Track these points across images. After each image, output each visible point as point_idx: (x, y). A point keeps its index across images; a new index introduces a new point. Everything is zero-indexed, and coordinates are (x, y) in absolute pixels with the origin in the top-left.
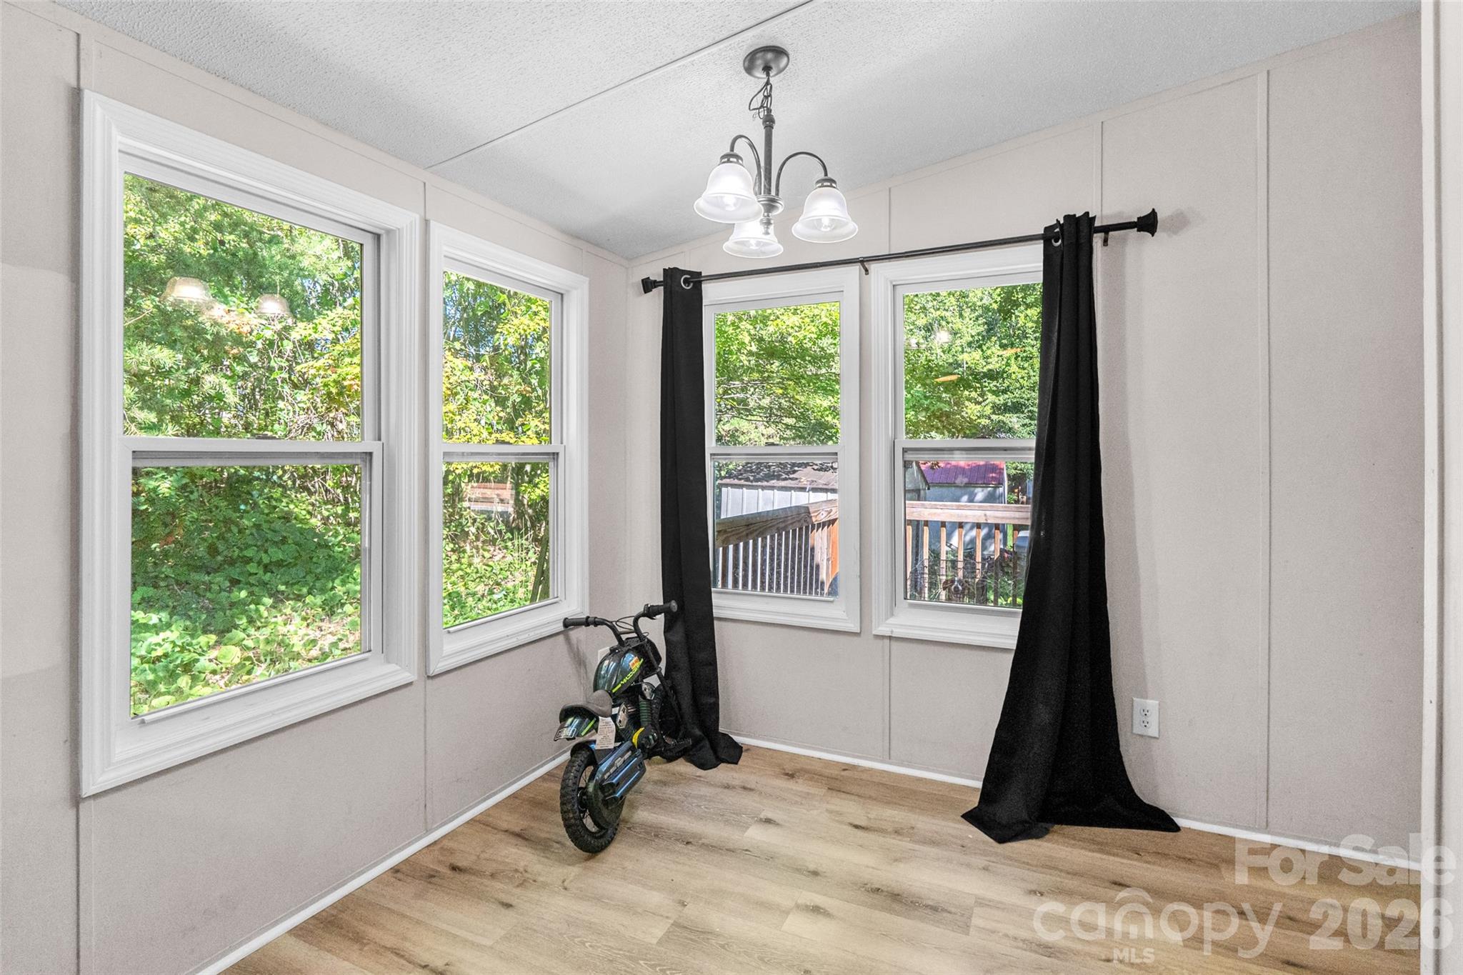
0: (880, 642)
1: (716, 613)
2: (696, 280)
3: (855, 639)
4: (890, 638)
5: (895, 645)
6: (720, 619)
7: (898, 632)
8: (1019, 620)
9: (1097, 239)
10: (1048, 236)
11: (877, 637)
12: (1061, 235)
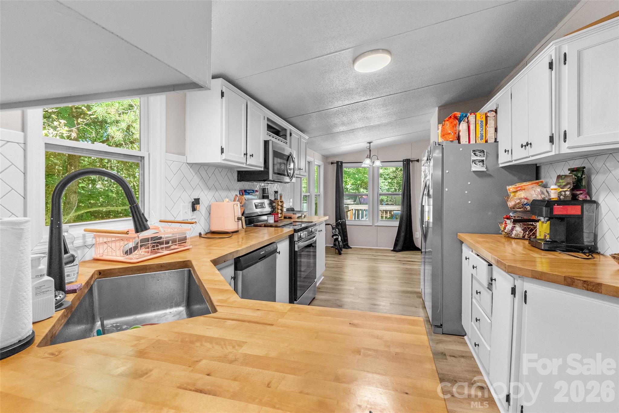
0: (375, 227)
1: (347, 224)
2: (342, 163)
3: (371, 227)
4: (378, 226)
5: (378, 227)
6: (348, 225)
7: (379, 225)
8: (399, 222)
9: (411, 162)
10: (403, 161)
11: (375, 226)
12: (405, 161)
